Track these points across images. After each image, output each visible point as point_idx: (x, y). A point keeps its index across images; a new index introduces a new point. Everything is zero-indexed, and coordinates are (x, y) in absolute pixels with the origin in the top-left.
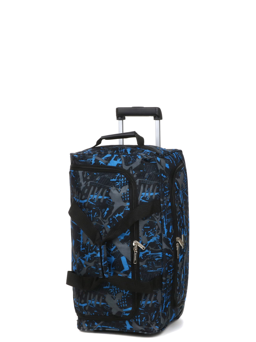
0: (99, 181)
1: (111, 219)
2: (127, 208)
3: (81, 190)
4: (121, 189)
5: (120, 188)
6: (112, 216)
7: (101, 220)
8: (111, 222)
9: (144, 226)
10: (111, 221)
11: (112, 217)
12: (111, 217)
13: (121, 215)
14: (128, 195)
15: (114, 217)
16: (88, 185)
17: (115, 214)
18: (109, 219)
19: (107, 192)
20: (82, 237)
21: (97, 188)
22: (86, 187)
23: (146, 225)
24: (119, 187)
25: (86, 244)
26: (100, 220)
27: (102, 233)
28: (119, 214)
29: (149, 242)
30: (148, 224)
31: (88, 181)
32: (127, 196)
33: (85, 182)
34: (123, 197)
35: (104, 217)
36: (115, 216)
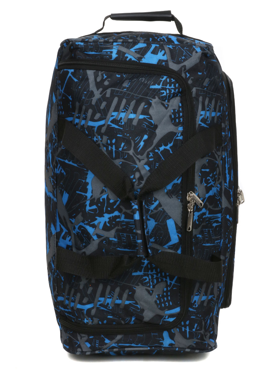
0: (128, 89)
1: (151, 155)
2: (179, 135)
3: (94, 103)
4: (168, 103)
5: (166, 101)
6: (154, 149)
7: (134, 156)
8: (150, 160)
9: (202, 168)
10: (151, 157)
11: (153, 151)
12: (151, 151)
13: (168, 147)
14: (181, 114)
15: (156, 151)
16: (108, 95)
17: (158, 145)
18: (148, 154)
19: (145, 107)
20: (89, 187)
21: (124, 101)
22: (103, 98)
23: (204, 167)
24: (166, 99)
25: (99, 199)
26: (131, 156)
27: (134, 178)
28: (166, 145)
29: (207, 196)
30: (207, 165)
31: (105, 88)
32: (179, 115)
33: (101, 89)
34: (173, 117)
35: (139, 151)
36: (159, 150)
